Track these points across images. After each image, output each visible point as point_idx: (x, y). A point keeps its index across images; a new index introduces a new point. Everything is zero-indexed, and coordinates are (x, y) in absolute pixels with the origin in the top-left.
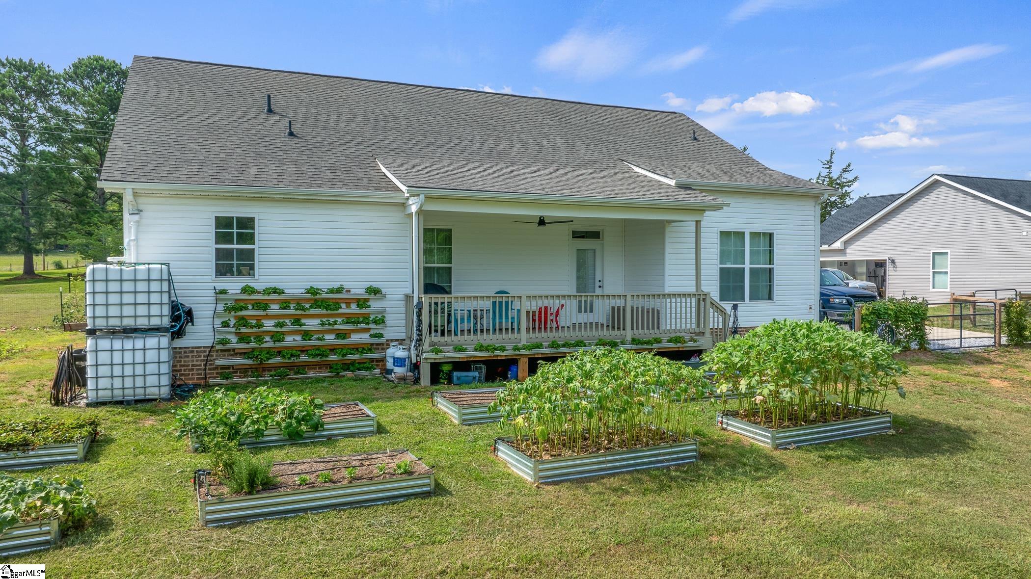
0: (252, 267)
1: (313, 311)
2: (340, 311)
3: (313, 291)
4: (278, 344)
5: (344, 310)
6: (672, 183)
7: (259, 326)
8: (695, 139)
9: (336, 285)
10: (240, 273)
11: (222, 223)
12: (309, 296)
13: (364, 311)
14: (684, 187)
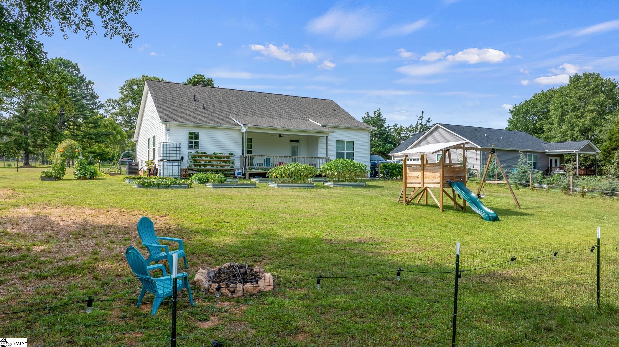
0: (198, 146)
1: (215, 159)
2: (222, 159)
3: (214, 153)
4: (205, 168)
5: (223, 159)
6: (320, 125)
7: (200, 163)
8: (334, 110)
9: (221, 152)
10: (195, 148)
11: (191, 134)
12: (214, 155)
13: (229, 160)
14: (323, 126)
